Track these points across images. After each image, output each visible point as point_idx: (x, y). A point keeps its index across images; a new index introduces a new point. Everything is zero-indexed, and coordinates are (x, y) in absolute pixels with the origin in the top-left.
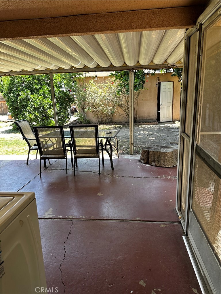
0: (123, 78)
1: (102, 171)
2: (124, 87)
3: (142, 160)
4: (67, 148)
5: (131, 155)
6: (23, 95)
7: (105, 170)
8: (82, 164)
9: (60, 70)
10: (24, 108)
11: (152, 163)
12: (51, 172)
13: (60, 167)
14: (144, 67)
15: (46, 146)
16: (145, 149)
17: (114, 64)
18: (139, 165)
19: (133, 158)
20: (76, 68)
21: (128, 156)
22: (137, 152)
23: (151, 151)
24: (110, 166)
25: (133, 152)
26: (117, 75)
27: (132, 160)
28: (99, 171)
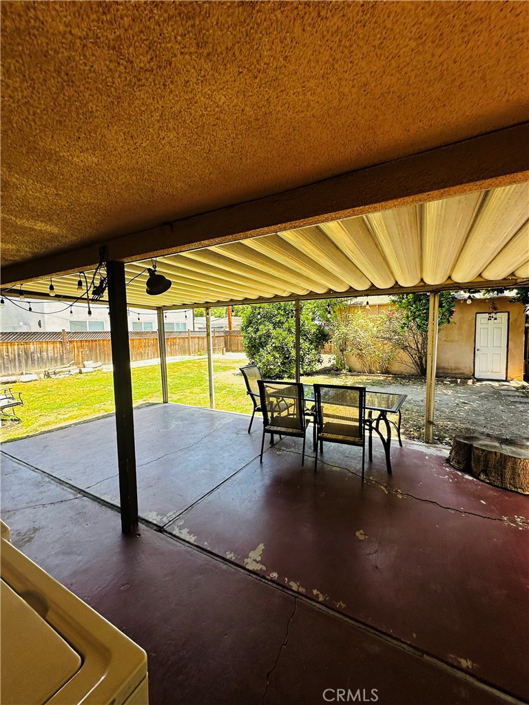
0: (412, 306)
1: (367, 472)
2: (414, 319)
3: (454, 462)
4: (307, 417)
5: (427, 445)
6: (263, 330)
7: (373, 471)
8: (332, 448)
9: (312, 295)
10: (263, 347)
11: (479, 475)
12: (279, 455)
13: (294, 447)
14: (461, 285)
15: (277, 409)
16: (462, 441)
17: (402, 283)
18: (448, 474)
19: (431, 451)
20: (336, 292)
21: (420, 445)
22: (440, 439)
23: (477, 448)
24: (384, 463)
25: (431, 438)
26: (401, 302)
27: (431, 456)
28: (361, 470)
